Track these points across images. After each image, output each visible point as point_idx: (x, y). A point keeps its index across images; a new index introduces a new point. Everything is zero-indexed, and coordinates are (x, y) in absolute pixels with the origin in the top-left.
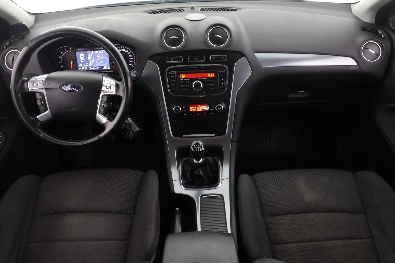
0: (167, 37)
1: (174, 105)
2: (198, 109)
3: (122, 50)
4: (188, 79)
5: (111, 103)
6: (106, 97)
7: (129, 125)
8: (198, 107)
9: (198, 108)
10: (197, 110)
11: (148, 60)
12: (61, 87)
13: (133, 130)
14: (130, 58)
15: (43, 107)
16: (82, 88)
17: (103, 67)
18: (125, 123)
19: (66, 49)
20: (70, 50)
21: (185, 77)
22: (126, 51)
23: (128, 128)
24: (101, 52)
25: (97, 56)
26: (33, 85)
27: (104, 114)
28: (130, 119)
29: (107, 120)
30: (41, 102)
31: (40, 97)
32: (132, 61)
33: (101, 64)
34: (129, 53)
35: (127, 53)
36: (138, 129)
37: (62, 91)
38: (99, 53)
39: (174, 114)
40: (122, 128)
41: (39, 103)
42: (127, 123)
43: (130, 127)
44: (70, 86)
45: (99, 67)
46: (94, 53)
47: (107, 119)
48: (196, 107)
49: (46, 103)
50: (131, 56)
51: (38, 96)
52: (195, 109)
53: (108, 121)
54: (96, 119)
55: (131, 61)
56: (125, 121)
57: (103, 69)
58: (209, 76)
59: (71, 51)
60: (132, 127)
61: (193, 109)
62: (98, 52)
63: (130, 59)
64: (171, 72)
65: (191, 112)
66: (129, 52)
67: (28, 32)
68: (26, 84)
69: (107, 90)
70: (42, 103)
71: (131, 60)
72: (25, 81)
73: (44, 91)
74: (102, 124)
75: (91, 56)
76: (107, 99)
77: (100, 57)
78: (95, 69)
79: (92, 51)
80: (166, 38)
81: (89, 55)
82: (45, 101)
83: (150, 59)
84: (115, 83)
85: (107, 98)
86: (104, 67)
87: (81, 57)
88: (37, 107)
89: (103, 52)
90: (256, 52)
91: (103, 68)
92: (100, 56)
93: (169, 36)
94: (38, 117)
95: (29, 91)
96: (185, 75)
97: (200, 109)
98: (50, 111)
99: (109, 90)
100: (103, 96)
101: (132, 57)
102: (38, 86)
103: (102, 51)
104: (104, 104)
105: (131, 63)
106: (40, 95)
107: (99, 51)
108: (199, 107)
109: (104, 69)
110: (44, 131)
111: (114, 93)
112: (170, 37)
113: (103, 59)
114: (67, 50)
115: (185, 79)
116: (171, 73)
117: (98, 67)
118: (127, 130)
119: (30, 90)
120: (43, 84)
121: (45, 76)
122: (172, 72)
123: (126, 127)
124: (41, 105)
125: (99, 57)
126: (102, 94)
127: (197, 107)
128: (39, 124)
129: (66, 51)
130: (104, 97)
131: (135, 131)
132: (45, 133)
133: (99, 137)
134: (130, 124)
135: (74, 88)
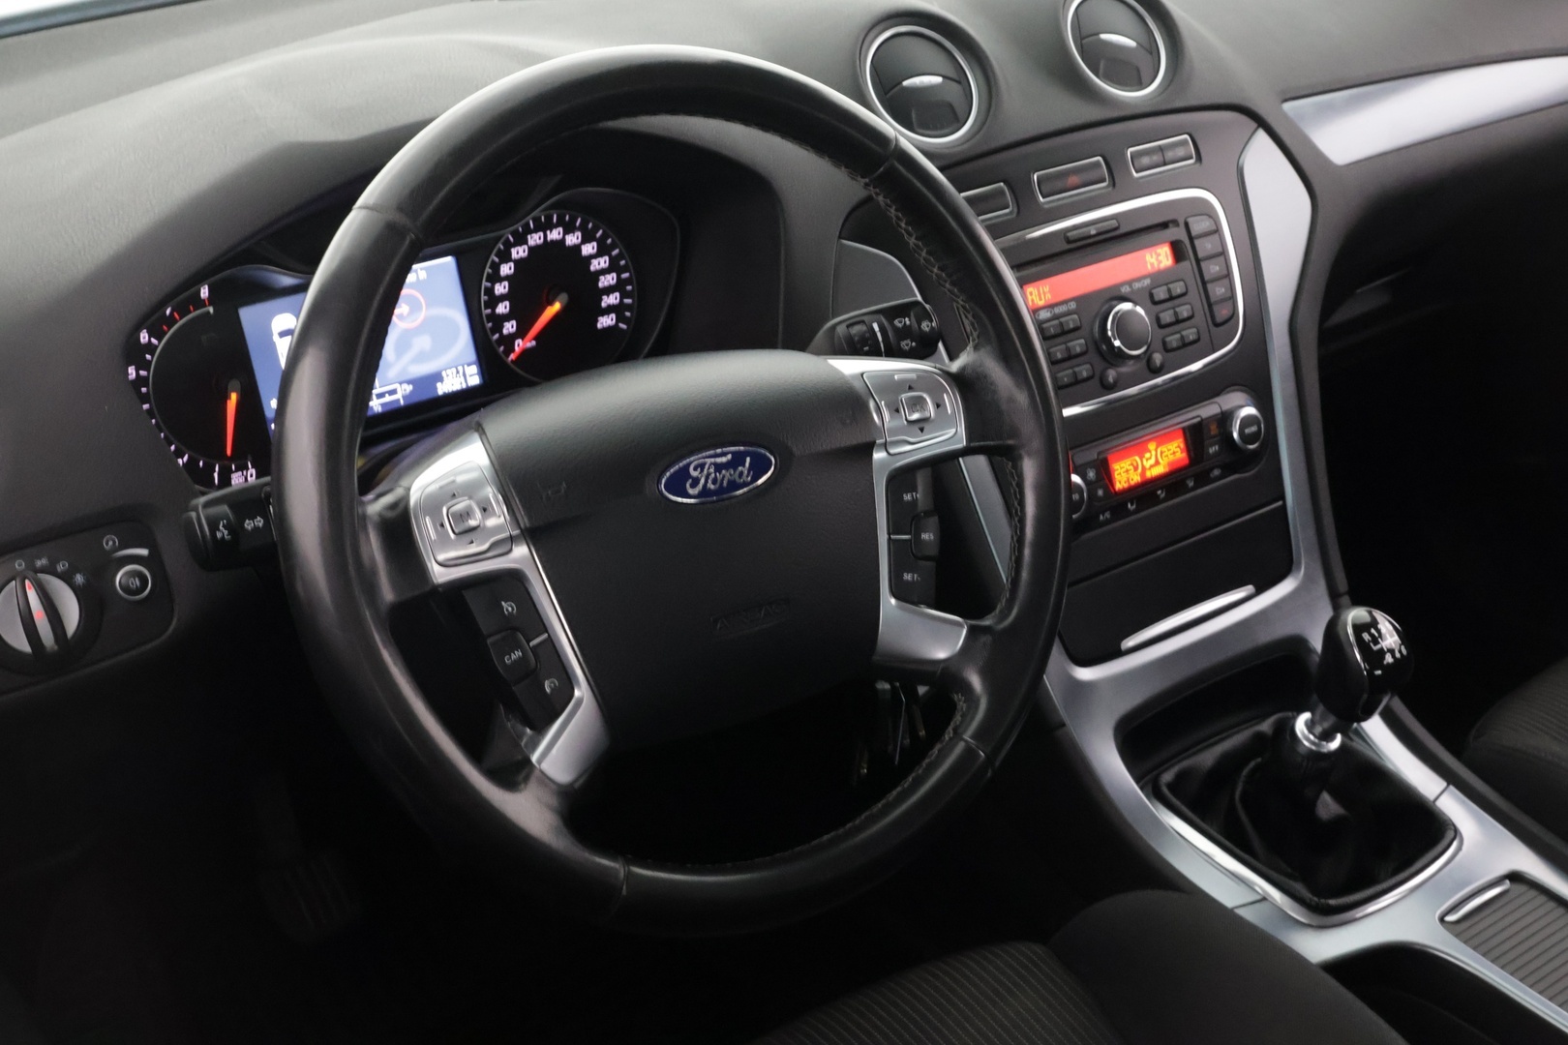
2: (1152, 466)
3: (545, 236)
4: (1073, 305)
8: (1147, 455)
9: (1147, 460)
10: (1149, 474)
14: (602, 278)
17: (437, 377)
20: (204, 307)
21: (1049, 296)
22: (572, 239)
32: (612, 299)
33: (421, 358)
34: (588, 249)
35: (577, 248)
45: (409, 382)
48: (1137, 458)
50: (601, 263)
52: (1136, 469)
55: (605, 297)
57: (440, 392)
58: (1152, 265)
59: (211, 310)
61: (1127, 471)
63: (600, 285)
65: (1125, 491)
66: (589, 242)
71: (609, 290)
77: (410, 314)
78: (382, 405)
86: (441, 379)
87: (276, 338)
89: (423, 275)
90: (1288, 96)
91: (439, 385)
96: (1047, 289)
97: (1157, 463)
101: (609, 273)
105: (610, 309)
108: (1153, 453)
109: (442, 389)
113: (426, 320)
114: (181, 311)
115: (1058, 310)
117: (405, 386)
125: (401, 316)
127: (1141, 458)
129: (172, 321)
135: (737, 472)
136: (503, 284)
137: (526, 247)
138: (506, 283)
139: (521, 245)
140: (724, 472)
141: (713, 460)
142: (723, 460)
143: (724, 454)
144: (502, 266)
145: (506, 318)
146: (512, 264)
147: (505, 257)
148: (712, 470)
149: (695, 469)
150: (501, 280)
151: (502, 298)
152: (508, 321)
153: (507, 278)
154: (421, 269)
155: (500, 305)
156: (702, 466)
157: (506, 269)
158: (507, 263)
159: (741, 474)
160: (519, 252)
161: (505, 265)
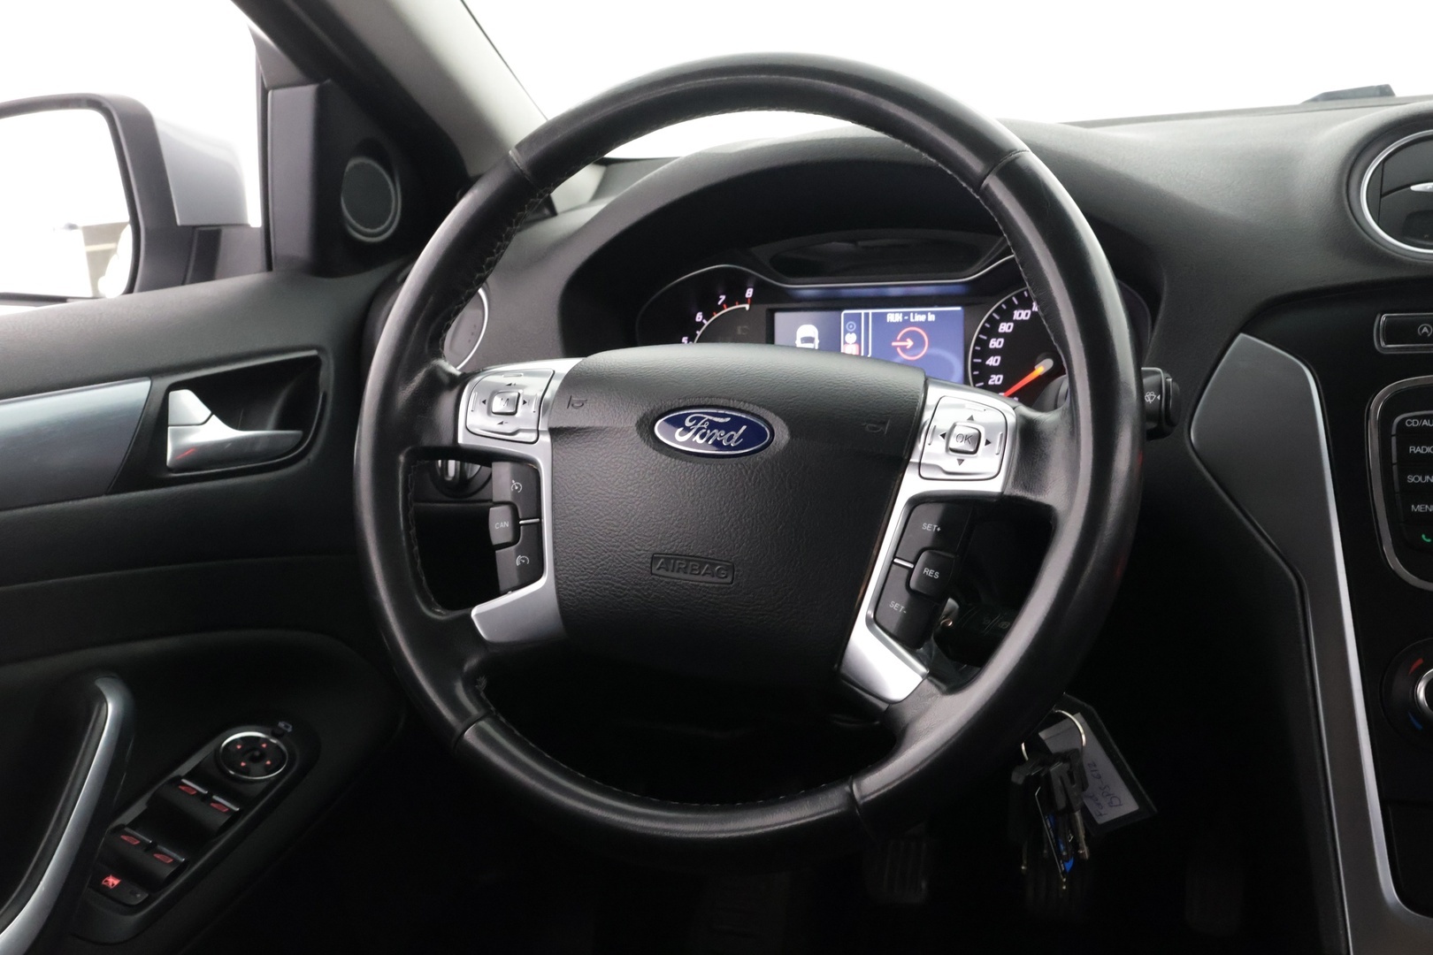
0: (1384, 191)
1: (1420, 662)
5: (951, 602)
6: (937, 510)
7: (1067, 766)
11: (1242, 336)
12: (646, 426)
13: (1089, 804)
15: (518, 552)
16: (782, 435)
18: (1037, 747)
19: (723, 298)
20: (746, 303)
23: (1057, 783)
24: (922, 318)
25: (894, 344)
26: (485, 406)
27: (910, 636)
28: (1077, 721)
29: (921, 679)
30: (516, 518)
31: (517, 485)
36: (1128, 805)
37: (651, 450)
38: (906, 323)
39: (1419, 726)
40: (1018, 778)
41: (500, 525)
42: (1054, 747)
43: (1073, 782)
44: (707, 417)
46: (880, 319)
47: (923, 670)
49: (539, 527)
51: (504, 481)
53: (930, 688)
54: (843, 671)
56: (1042, 735)
59: (747, 307)
60: (1084, 786)
62: (905, 314)
64: (1410, 418)
67: (547, 212)
68: (447, 400)
69: (950, 463)
70: (516, 527)
72: (446, 380)
73: (541, 452)
74: (884, 706)
75: (858, 342)
76: (940, 525)
77: (912, 348)
79: (871, 311)
80: (1379, 195)
81: (846, 332)
82: (539, 515)
83: (1248, 327)
84: (1012, 420)
85: (943, 523)
87: (798, 341)
88: (486, 551)
89: (932, 318)
92: (909, 343)
93: (1406, 183)
94: (475, 612)
95: (461, 441)
98: (553, 582)
99: (961, 461)
100: (916, 502)
102: (517, 415)
103: (926, 313)
104: (915, 563)
106: (515, 476)
107: (908, 313)
110: (493, 708)
111: (995, 487)
112: (1415, 188)
114: (728, 303)
116: (1414, 424)
118: (1048, 795)
119: (464, 437)
120: (543, 407)
121: (565, 365)
122: (1421, 418)
123: (1048, 776)
124: (508, 538)
125: (904, 349)
126: (912, 485)
128: (471, 663)
129: (721, 308)
130: (920, 509)
131: (1100, 821)
132: (496, 723)
133: (851, 795)
134: (1072, 757)
135: (728, 435)
136: (999, 340)
137: (1029, 312)
138: (1002, 340)
139: (1024, 309)
140: (715, 431)
141: (711, 418)
142: (721, 420)
143: (724, 416)
144: (1002, 324)
145: (995, 370)
146: (1012, 324)
147: (1007, 316)
148: (705, 426)
149: (691, 421)
150: (998, 335)
151: (995, 352)
152: (996, 374)
153: (1004, 335)
154: (932, 313)
155: (992, 358)
156: (698, 419)
157: (1005, 327)
158: (1007, 322)
159: (732, 436)
160: (1021, 315)
161: (1005, 324)
